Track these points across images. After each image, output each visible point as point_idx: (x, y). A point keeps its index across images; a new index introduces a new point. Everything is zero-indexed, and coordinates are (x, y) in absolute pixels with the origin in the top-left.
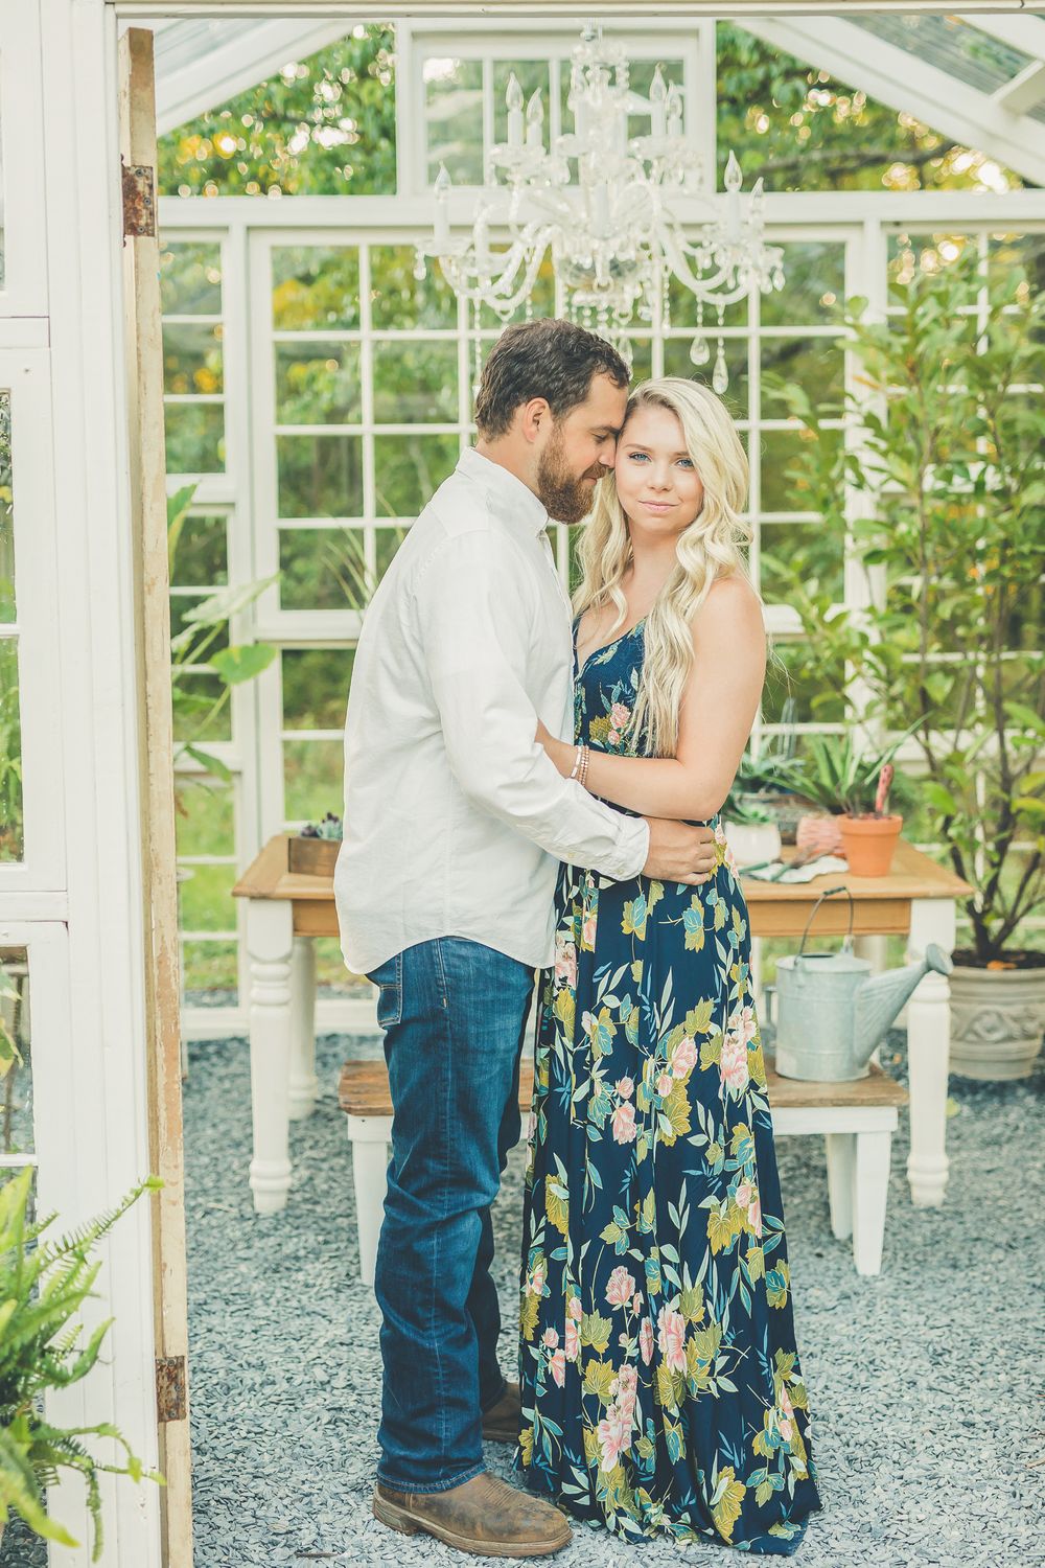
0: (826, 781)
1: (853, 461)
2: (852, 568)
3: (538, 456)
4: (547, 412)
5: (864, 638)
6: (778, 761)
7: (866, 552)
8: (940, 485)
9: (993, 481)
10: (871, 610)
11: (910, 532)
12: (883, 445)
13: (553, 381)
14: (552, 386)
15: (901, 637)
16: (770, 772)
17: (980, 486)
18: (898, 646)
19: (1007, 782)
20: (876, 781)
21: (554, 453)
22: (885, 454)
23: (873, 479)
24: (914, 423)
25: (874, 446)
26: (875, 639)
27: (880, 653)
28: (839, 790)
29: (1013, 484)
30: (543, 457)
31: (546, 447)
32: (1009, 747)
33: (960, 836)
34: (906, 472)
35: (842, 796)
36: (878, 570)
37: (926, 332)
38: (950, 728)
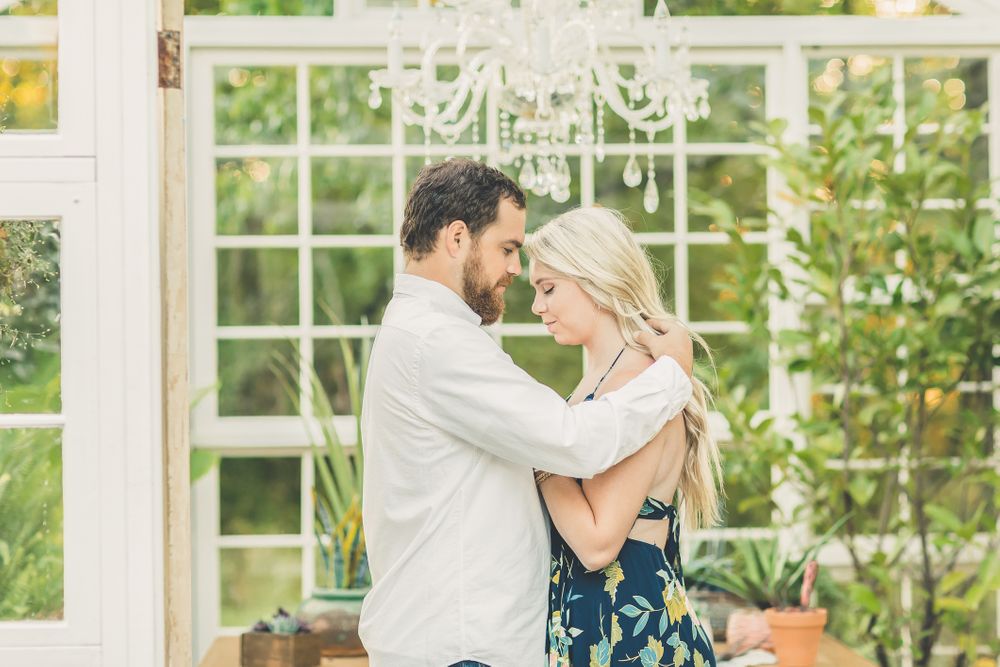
0: (754, 577)
1: (776, 274)
2: (777, 375)
3: (462, 268)
4: (465, 232)
5: (789, 444)
6: (706, 561)
7: (790, 361)
8: (860, 297)
9: (910, 293)
10: (796, 417)
11: (831, 341)
12: (805, 258)
13: (469, 206)
14: (468, 210)
15: (825, 443)
16: (702, 571)
17: (897, 298)
18: (821, 451)
19: (928, 583)
20: (801, 580)
21: (474, 265)
22: (806, 267)
23: (795, 290)
24: (834, 238)
25: (796, 260)
26: (800, 444)
27: (807, 458)
28: (766, 585)
29: (929, 295)
30: (465, 268)
31: (467, 260)
32: (931, 549)
33: (885, 634)
34: (827, 285)
35: (770, 591)
36: (803, 378)
37: (843, 153)
38: (874, 531)
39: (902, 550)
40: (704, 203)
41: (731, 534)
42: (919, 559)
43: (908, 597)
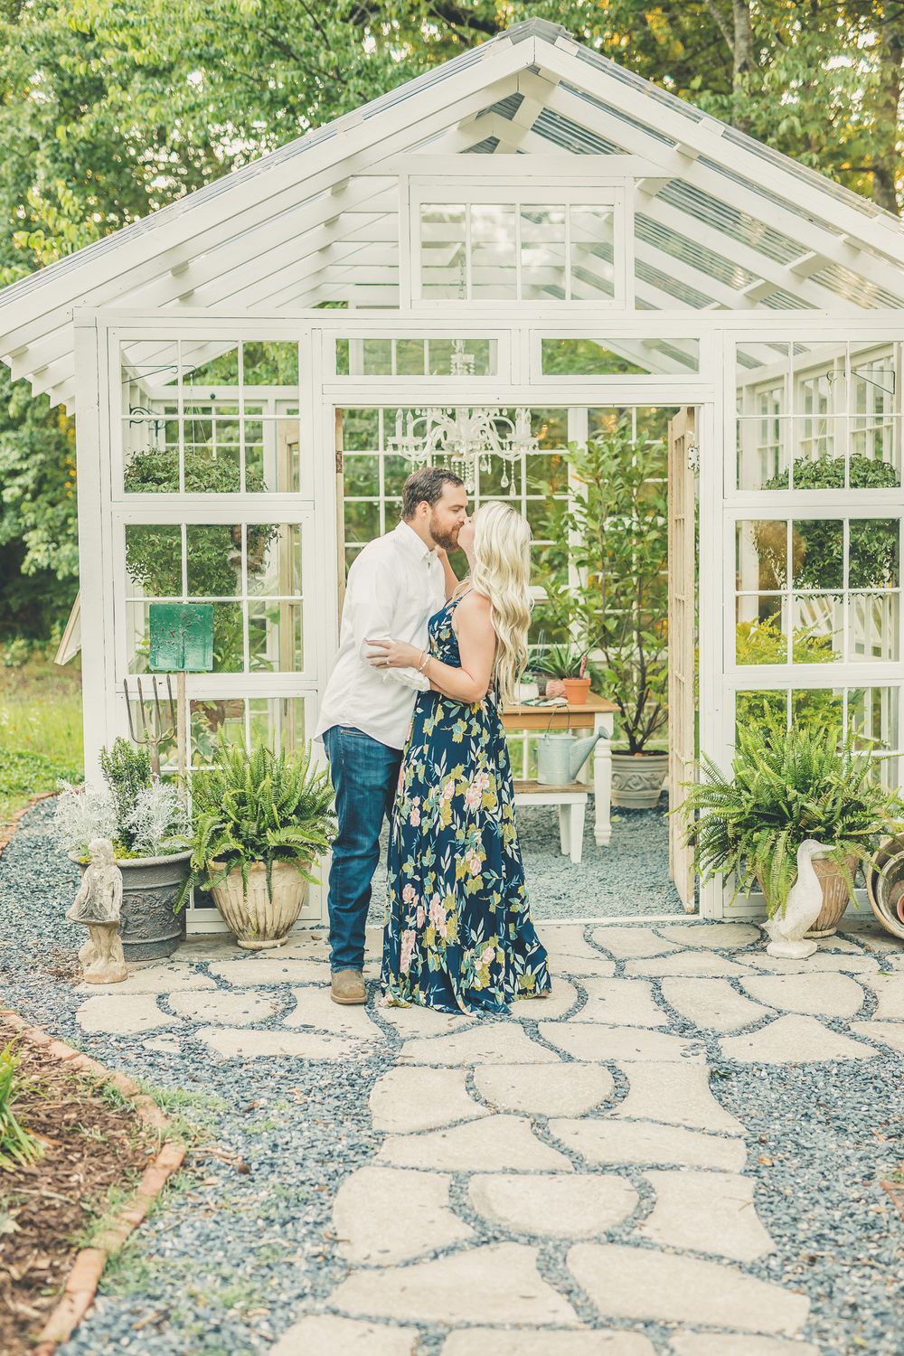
0: (558, 664)
1: (571, 517)
2: (572, 568)
4: (428, 506)
5: (576, 601)
6: (535, 659)
7: (578, 561)
9: (635, 527)
10: (580, 588)
11: (597, 552)
12: (585, 511)
13: (426, 492)
14: (426, 495)
15: (594, 601)
18: (593, 606)
19: (643, 671)
20: (580, 665)
21: (435, 522)
22: (585, 515)
23: (582, 527)
24: (600, 501)
25: (581, 512)
26: (582, 602)
27: (585, 609)
28: (564, 668)
32: (645, 653)
34: (594, 525)
35: (565, 671)
36: (584, 570)
37: (603, 462)
38: (617, 645)
39: (631, 654)
40: (536, 482)
41: (547, 646)
42: (639, 658)
43: (636, 676)
